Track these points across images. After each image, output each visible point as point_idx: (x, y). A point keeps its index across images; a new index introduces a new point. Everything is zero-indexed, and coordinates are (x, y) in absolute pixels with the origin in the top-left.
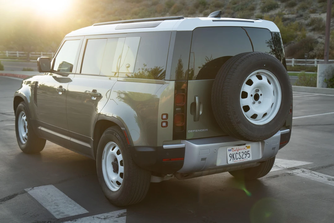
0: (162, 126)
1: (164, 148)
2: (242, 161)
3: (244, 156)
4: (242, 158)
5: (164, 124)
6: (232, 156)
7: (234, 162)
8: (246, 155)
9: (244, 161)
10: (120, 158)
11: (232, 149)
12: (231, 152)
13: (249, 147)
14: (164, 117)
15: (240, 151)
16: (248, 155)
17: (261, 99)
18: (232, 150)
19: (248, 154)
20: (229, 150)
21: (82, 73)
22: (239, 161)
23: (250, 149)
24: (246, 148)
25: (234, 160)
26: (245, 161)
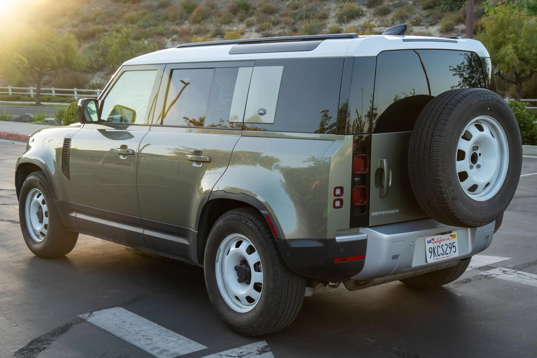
0: (335, 207)
1: (337, 241)
2: (446, 258)
3: (449, 250)
4: (446, 254)
5: (338, 204)
6: (433, 251)
7: (435, 261)
8: (451, 248)
9: (448, 258)
10: (253, 259)
11: (432, 239)
12: (431, 245)
13: (454, 236)
14: (338, 192)
15: (443, 243)
16: (453, 249)
17: (480, 161)
18: (432, 241)
19: (453, 246)
20: (429, 242)
21: (164, 124)
22: (441, 258)
23: (455, 240)
24: (451, 238)
25: (435, 258)
26: (450, 257)
